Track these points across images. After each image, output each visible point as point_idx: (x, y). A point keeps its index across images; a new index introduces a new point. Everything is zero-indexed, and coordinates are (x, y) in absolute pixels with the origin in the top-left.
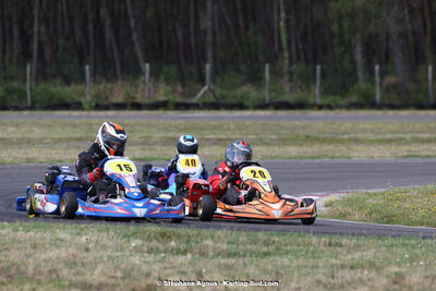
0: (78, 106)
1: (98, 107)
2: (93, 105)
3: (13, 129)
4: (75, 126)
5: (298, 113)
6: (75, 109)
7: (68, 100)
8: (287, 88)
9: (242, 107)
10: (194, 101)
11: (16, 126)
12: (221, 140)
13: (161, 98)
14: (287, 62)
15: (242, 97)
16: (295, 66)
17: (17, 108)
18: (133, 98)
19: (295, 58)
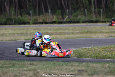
0: (29, 23)
1: (34, 23)
2: (33, 23)
3: (4, 31)
4: (23, 29)
5: (94, 24)
6: (27, 24)
7: (26, 22)
8: (94, 16)
9: (78, 22)
10: (64, 21)
11: (5, 30)
12: (61, 33)
13: (54, 20)
14: (94, 8)
15: (79, 19)
16: (96, 9)
17: (9, 24)
18: (45, 20)
19: (96, 7)
